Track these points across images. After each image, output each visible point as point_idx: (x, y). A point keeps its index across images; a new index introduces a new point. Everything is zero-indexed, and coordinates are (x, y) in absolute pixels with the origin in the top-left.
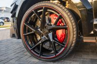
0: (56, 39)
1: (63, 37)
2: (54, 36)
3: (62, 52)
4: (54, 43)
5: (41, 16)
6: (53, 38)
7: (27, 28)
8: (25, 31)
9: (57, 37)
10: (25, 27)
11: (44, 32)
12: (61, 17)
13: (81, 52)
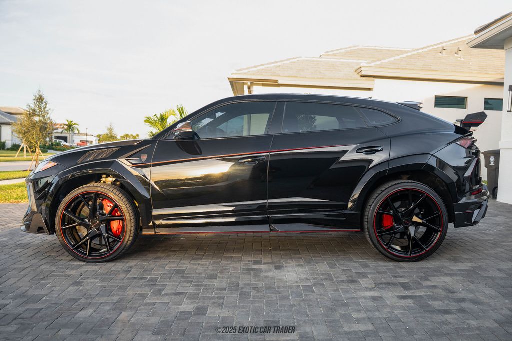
0: (110, 232)
1: (120, 230)
2: (109, 229)
3: (118, 248)
4: (108, 238)
5: (90, 203)
6: (107, 232)
7: (67, 219)
8: (63, 222)
9: (111, 231)
10: (64, 216)
11: (93, 223)
12: (116, 206)
13: (150, 251)
